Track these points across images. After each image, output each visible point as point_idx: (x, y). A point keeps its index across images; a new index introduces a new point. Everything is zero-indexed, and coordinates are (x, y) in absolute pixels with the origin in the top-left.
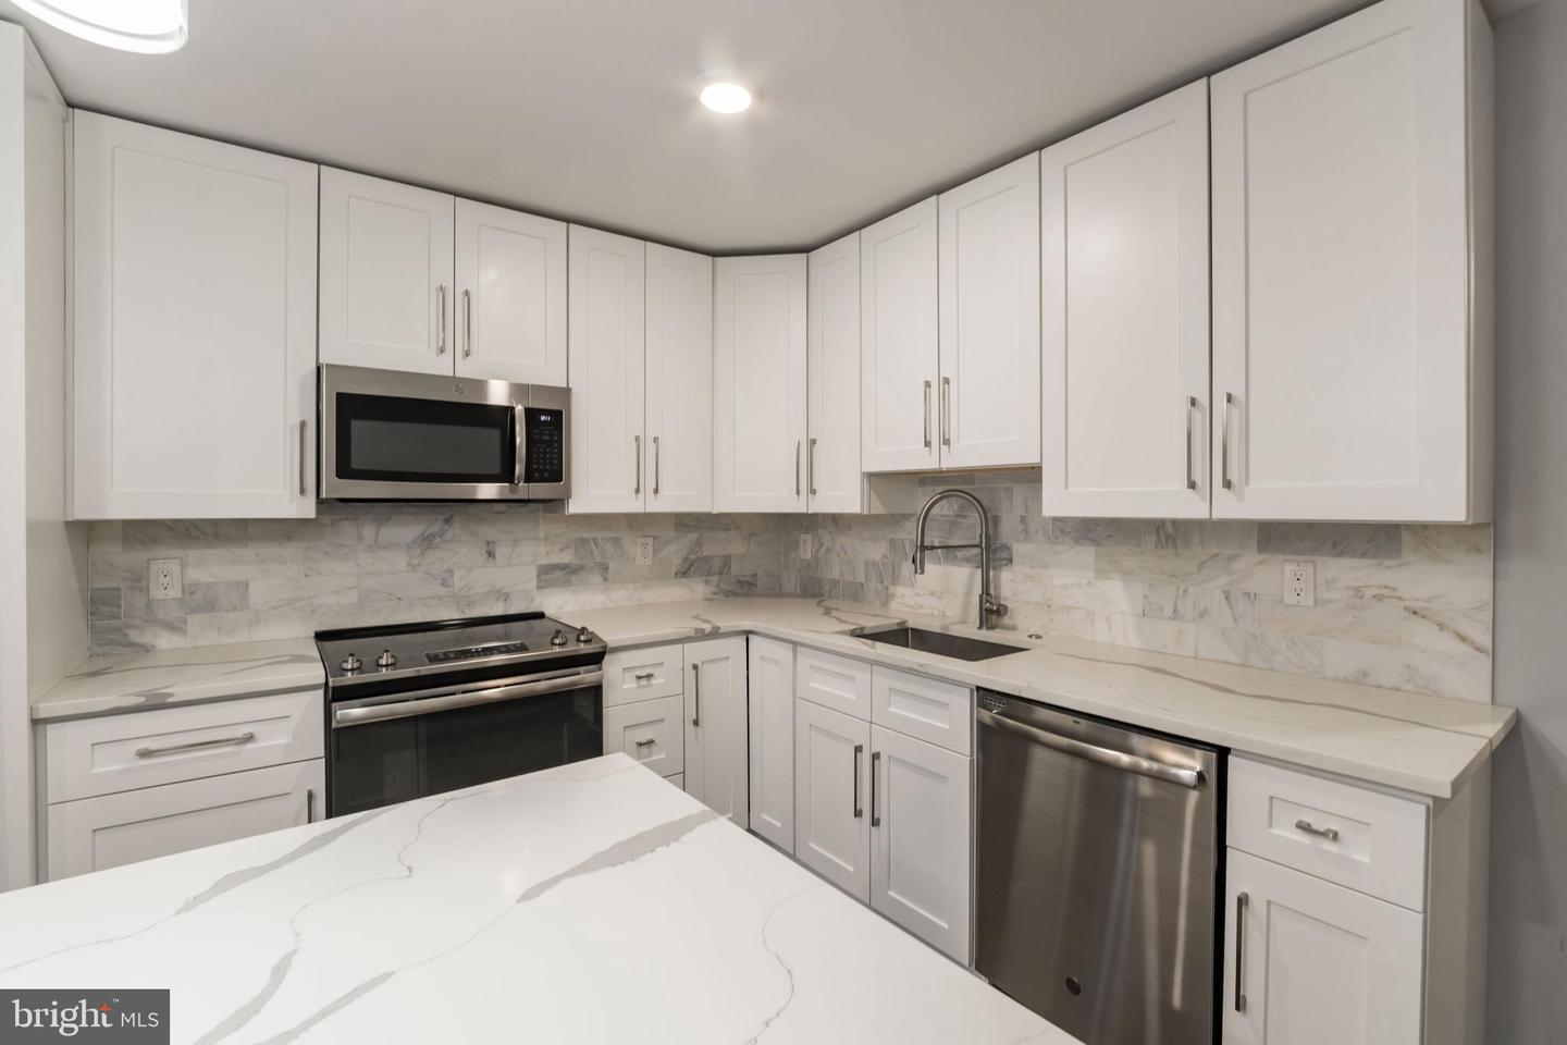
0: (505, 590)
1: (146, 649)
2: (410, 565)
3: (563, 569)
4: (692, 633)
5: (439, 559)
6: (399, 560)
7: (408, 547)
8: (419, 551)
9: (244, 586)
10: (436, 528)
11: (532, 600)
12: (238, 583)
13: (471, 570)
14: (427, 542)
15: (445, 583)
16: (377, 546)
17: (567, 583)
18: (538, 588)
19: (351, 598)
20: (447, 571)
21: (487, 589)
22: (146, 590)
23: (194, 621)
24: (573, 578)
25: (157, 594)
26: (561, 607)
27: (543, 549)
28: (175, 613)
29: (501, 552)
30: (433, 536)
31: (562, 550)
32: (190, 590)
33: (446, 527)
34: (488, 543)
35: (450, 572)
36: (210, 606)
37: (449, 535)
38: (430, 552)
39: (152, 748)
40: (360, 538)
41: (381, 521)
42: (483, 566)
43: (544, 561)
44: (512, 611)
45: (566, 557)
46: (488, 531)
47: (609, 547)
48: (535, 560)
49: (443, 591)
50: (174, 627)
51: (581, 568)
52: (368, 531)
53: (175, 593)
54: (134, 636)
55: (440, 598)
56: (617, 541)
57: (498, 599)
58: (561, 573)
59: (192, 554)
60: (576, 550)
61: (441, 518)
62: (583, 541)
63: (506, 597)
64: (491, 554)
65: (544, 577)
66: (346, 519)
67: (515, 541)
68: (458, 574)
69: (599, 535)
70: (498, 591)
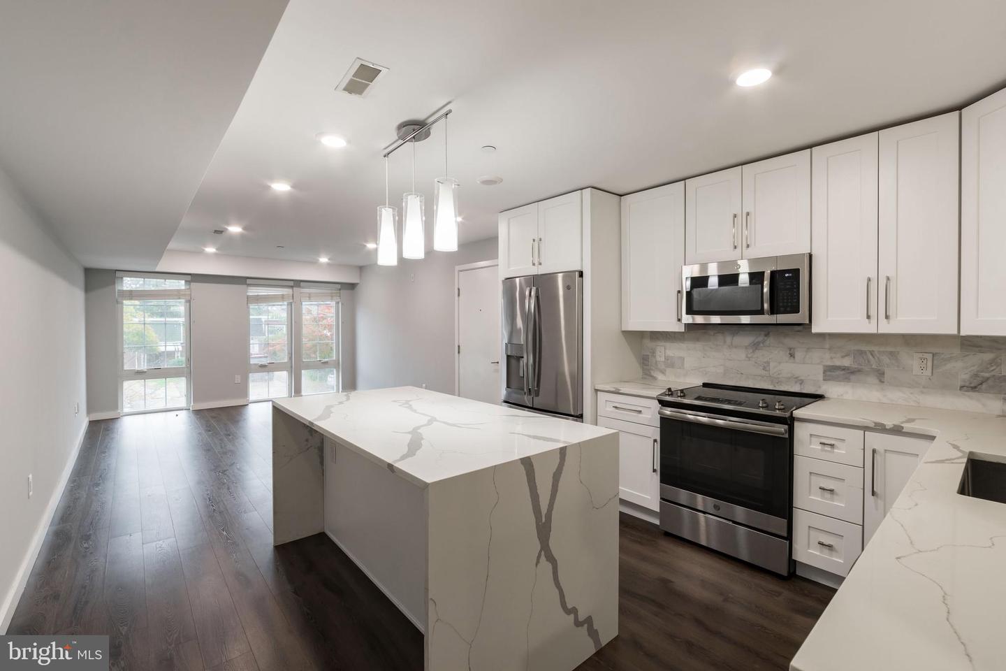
0: (802, 378)
1: (655, 378)
2: (747, 357)
3: (844, 370)
4: (872, 425)
5: (763, 355)
6: (741, 355)
7: (746, 348)
8: (751, 351)
9: (682, 359)
10: (760, 339)
11: (820, 387)
12: (681, 357)
13: (780, 363)
14: (756, 346)
15: (764, 369)
16: (731, 346)
17: (847, 380)
18: (824, 380)
19: (721, 370)
20: (765, 362)
21: (789, 375)
22: (655, 357)
23: (668, 370)
24: (853, 377)
25: (658, 359)
26: (842, 395)
27: (827, 356)
28: (663, 367)
29: (798, 355)
30: (758, 343)
31: (843, 357)
32: (667, 358)
33: (766, 338)
34: (790, 349)
35: (768, 363)
36: (672, 365)
37: (768, 342)
38: (757, 351)
39: (618, 406)
40: (725, 342)
41: (734, 334)
42: (787, 362)
43: (829, 363)
44: (805, 391)
45: (847, 362)
46: (790, 342)
47: (886, 360)
48: (822, 362)
49: (764, 373)
50: (663, 372)
51: (859, 371)
52: (729, 339)
53: (663, 359)
54: (652, 373)
55: (763, 377)
56: (891, 353)
57: (796, 382)
58: (843, 372)
59: (668, 344)
60: (854, 357)
61: (763, 333)
62: (862, 353)
63: (802, 382)
64: (792, 355)
65: (828, 373)
66: (719, 333)
67: (808, 349)
68: (772, 365)
69: (876, 349)
70: (796, 378)
